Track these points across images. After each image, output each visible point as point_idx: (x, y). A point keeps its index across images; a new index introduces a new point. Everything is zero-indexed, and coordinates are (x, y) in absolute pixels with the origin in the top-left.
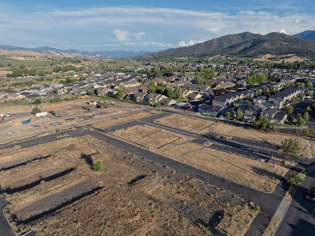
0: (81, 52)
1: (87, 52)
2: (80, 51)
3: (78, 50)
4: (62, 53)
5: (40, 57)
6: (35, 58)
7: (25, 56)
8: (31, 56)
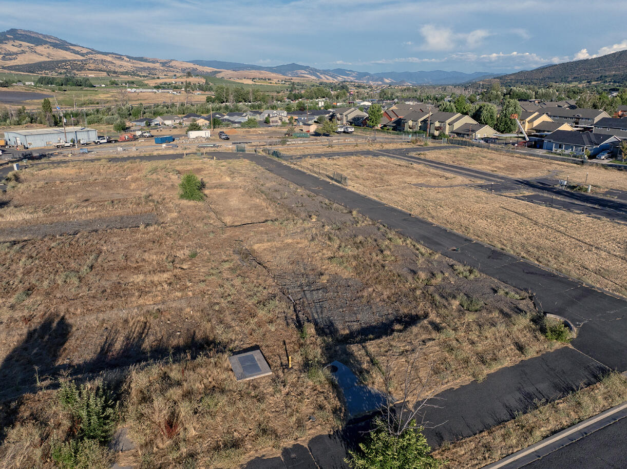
0: (356, 73)
1: (366, 74)
2: (354, 72)
3: (350, 71)
4: (321, 76)
5: (279, 81)
6: (270, 81)
7: (254, 79)
8: (264, 78)
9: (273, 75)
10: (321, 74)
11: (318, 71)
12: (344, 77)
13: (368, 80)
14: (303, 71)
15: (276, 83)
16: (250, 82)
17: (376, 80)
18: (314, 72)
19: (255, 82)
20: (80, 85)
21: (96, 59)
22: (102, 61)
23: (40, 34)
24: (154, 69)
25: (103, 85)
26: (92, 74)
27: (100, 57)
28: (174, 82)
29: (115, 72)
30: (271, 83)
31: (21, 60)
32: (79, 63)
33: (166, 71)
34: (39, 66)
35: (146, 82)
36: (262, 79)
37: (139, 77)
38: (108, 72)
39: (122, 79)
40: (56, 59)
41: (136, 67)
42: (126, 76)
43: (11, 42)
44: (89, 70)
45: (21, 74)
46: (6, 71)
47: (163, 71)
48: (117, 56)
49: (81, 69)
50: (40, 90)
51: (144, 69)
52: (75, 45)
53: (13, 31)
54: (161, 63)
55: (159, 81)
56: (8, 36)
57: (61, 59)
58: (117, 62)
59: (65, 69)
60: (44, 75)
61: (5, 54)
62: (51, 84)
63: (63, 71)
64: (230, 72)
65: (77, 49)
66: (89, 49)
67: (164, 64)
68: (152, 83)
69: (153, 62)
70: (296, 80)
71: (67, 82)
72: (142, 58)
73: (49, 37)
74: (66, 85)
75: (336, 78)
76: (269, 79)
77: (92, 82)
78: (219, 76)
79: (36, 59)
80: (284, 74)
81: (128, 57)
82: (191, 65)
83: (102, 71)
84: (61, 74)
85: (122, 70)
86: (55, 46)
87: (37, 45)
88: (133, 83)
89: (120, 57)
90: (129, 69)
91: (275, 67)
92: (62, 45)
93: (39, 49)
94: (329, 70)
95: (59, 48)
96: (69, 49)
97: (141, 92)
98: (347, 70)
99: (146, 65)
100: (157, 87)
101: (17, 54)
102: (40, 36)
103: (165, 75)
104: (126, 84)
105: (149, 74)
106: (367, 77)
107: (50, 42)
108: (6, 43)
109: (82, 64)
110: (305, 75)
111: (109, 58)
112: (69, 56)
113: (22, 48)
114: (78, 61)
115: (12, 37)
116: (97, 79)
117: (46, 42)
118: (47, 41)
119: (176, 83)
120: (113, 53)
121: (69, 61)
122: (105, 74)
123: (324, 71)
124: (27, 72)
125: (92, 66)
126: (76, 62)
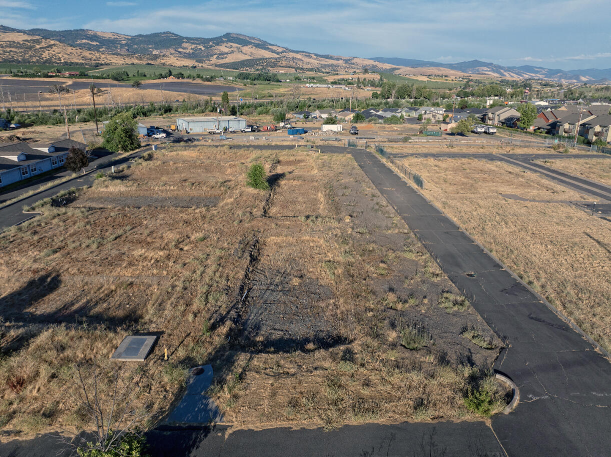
1: (559, 71)
2: (544, 69)
3: (540, 68)
4: (504, 73)
5: (456, 78)
6: (446, 78)
7: (430, 75)
8: (441, 75)
9: (452, 72)
10: (505, 71)
11: (503, 68)
12: (531, 74)
13: (560, 78)
14: (485, 68)
15: (452, 80)
16: (425, 79)
17: (571, 78)
18: (497, 69)
19: (430, 78)
20: (269, 80)
21: (288, 57)
22: (293, 58)
23: (248, 36)
24: (337, 66)
25: (288, 81)
26: (282, 70)
27: (292, 55)
28: (350, 78)
29: (302, 69)
30: (447, 80)
31: (230, 59)
32: (273, 60)
33: (348, 68)
34: (243, 64)
35: (326, 78)
36: (439, 76)
37: (322, 74)
38: (296, 69)
39: (306, 75)
40: (256, 57)
41: (321, 64)
42: (311, 73)
43: (225, 44)
44: (280, 66)
45: (227, 71)
46: (217, 68)
47: (345, 67)
48: (306, 54)
49: (274, 65)
50: (235, 84)
51: (328, 65)
52: (273, 45)
53: (228, 35)
54: (344, 60)
55: (337, 77)
56: (224, 39)
57: (260, 57)
58: (306, 59)
59: (262, 66)
60: (244, 72)
61: (219, 54)
62: (247, 79)
63: (260, 67)
64: (408, 69)
65: (274, 48)
66: (284, 48)
67: (346, 61)
68: (331, 79)
69: (338, 59)
70: (475, 77)
71: (258, 77)
72: (328, 55)
73: (254, 39)
74: (258, 79)
75: (522, 76)
76: (446, 76)
77: (279, 78)
78: (397, 72)
79: (241, 57)
80: (463, 71)
81: (316, 55)
82: (372, 62)
83: (291, 67)
84: (258, 70)
85: (309, 67)
86: (257, 46)
87: (244, 46)
88: (314, 78)
89: (309, 55)
90: (315, 66)
91: (455, 64)
92: (263, 45)
93: (245, 49)
94: (515, 67)
95: (260, 48)
96: (268, 48)
97: (317, 87)
98: (536, 67)
99: (331, 62)
100: (334, 83)
101: (227, 54)
102: (247, 38)
103: (346, 72)
104: (307, 79)
105: (332, 70)
106: (559, 74)
107: (254, 43)
108: (221, 45)
109: (276, 61)
110: (486, 73)
111: (299, 56)
112: (267, 54)
113: (232, 49)
114: (273, 58)
115: (226, 40)
116: (285, 74)
117: (250, 43)
118: (252, 42)
119: (352, 79)
120: (303, 52)
121: (266, 59)
122: (293, 70)
123: (509, 67)
124: (232, 69)
125: (284, 63)
126: (271, 60)
